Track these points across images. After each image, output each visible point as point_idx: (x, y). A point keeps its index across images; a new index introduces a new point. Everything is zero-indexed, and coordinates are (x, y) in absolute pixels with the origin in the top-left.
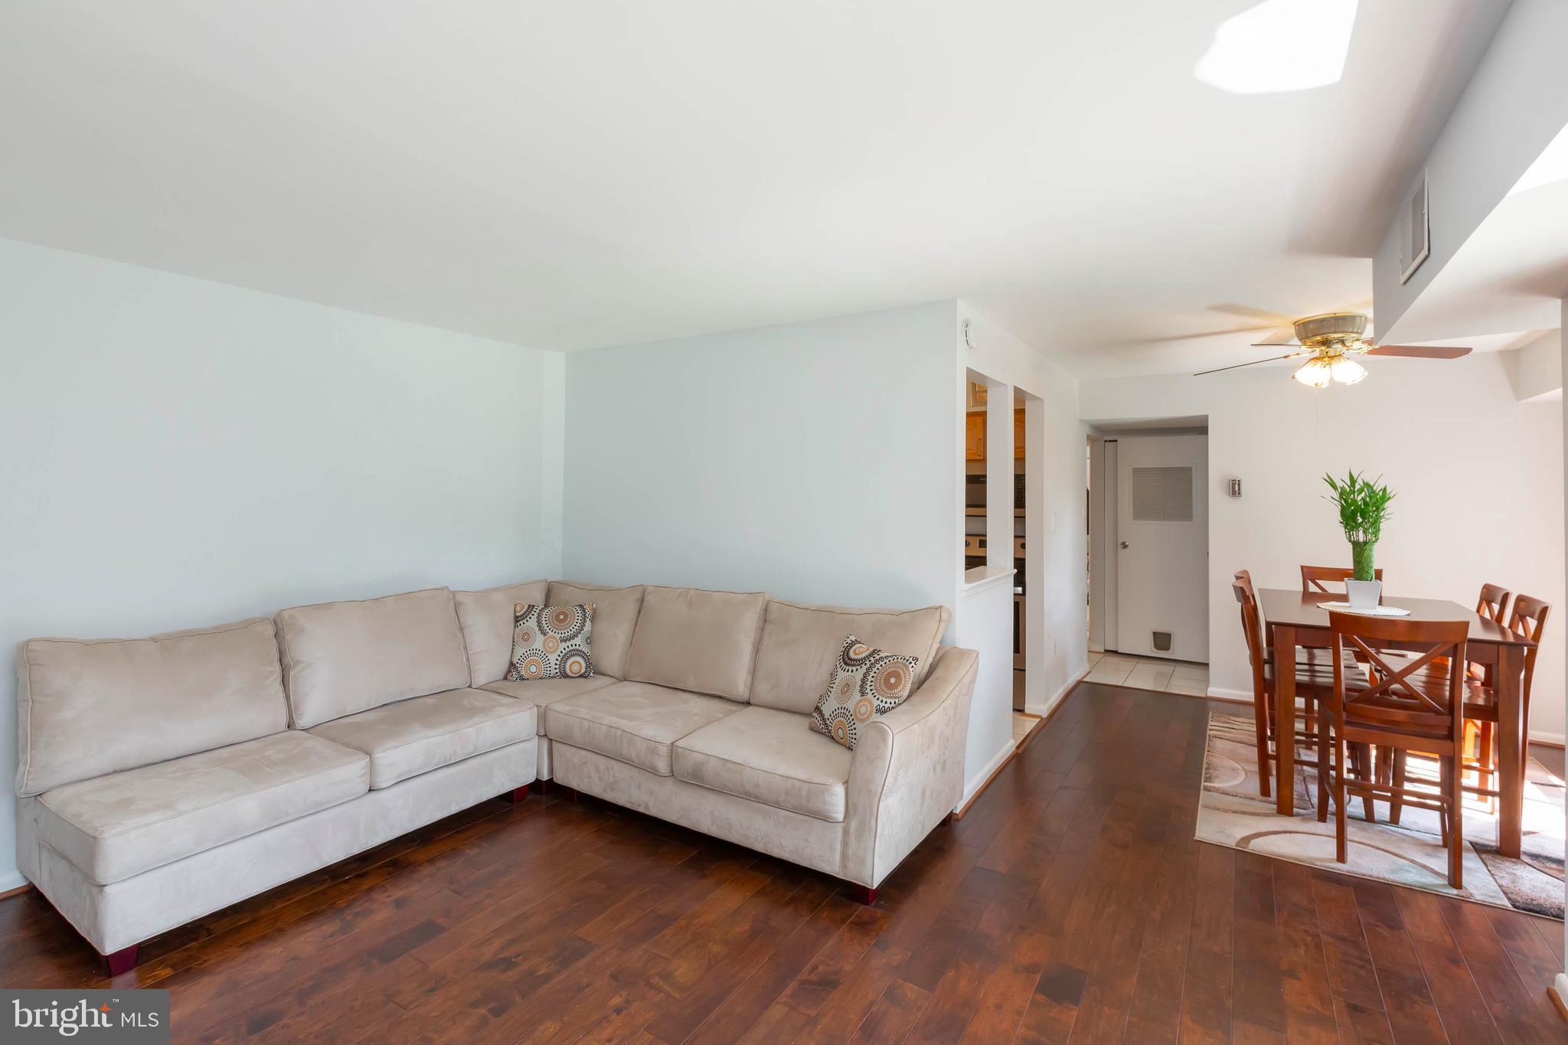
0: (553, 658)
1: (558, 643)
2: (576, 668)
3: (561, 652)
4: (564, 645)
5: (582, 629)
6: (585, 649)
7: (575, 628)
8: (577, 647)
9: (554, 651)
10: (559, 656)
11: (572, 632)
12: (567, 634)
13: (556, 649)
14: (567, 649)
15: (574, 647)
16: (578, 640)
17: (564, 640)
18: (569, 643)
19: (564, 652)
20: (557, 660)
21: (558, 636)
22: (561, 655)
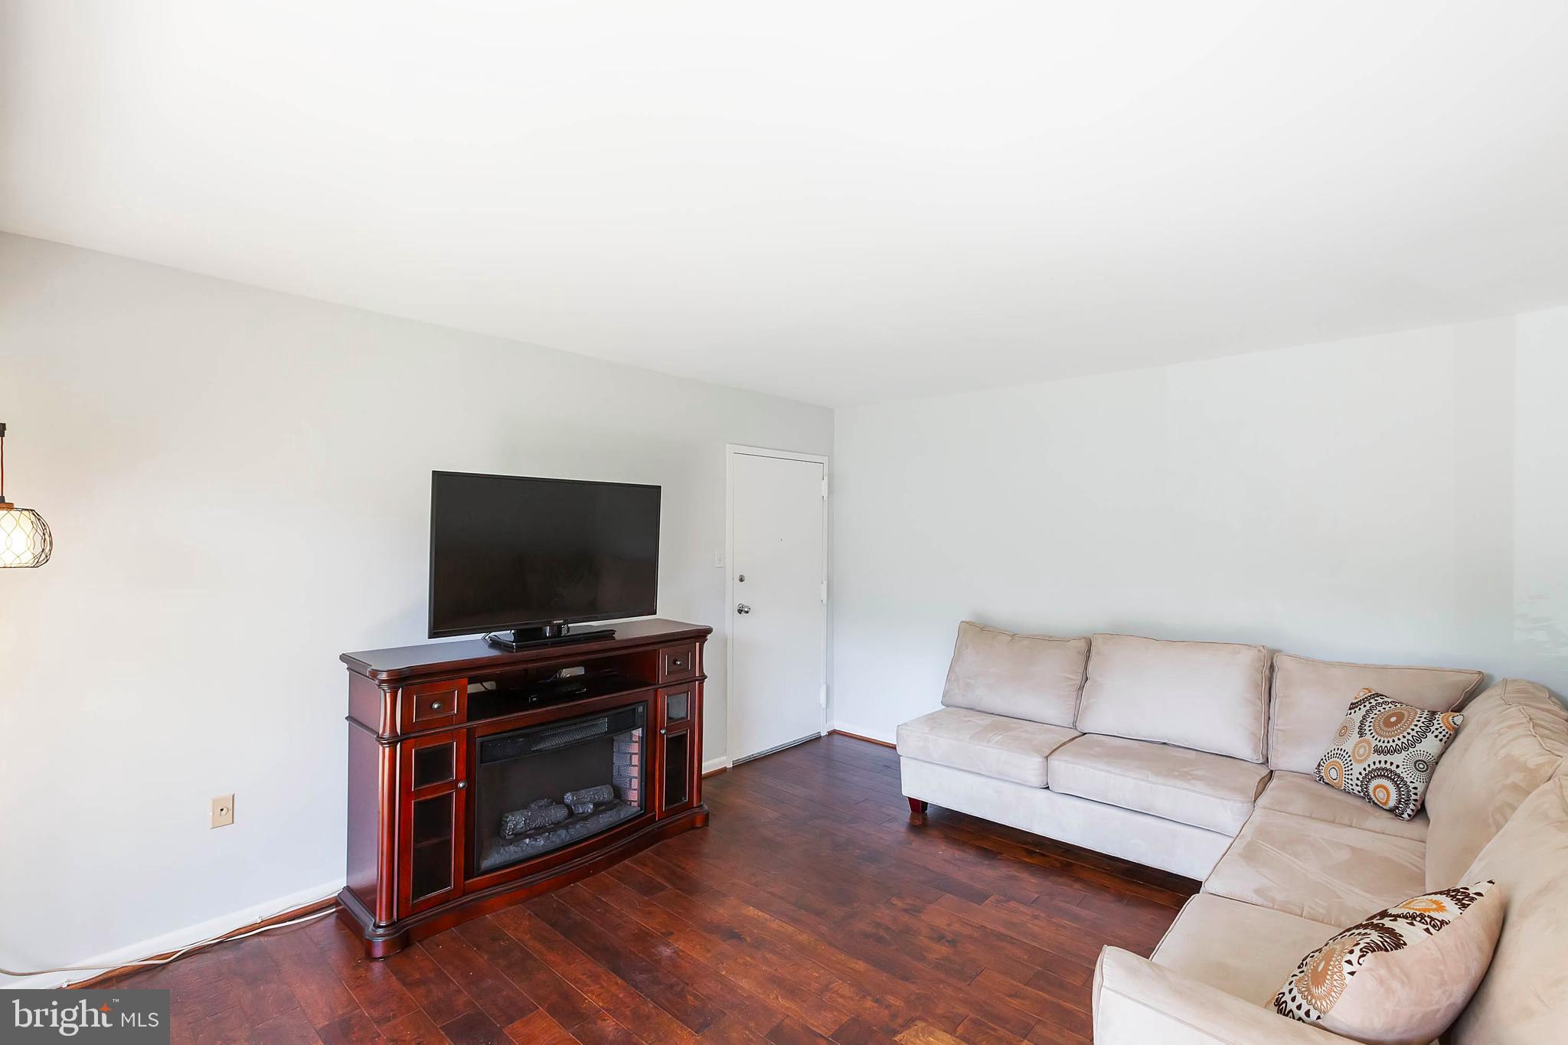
0: (1357, 768)
1: (1369, 752)
2: (1381, 795)
3: (1369, 766)
4: (1376, 757)
5: (1413, 745)
6: (1408, 775)
7: (1402, 740)
8: (1393, 768)
9: (1361, 761)
10: (1365, 769)
11: (1394, 745)
12: (1391, 743)
13: (1366, 759)
14: (1378, 765)
15: (1388, 766)
16: (1397, 759)
17: (1378, 751)
18: (1383, 758)
19: (1372, 766)
20: (1360, 773)
21: (1374, 743)
22: (1368, 769)
